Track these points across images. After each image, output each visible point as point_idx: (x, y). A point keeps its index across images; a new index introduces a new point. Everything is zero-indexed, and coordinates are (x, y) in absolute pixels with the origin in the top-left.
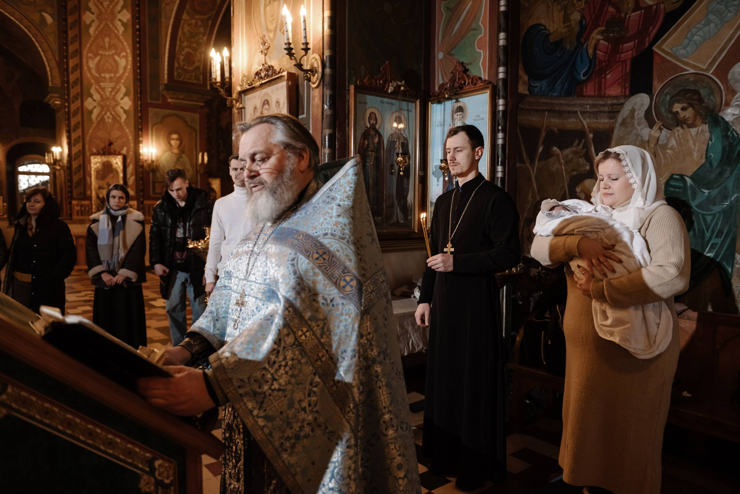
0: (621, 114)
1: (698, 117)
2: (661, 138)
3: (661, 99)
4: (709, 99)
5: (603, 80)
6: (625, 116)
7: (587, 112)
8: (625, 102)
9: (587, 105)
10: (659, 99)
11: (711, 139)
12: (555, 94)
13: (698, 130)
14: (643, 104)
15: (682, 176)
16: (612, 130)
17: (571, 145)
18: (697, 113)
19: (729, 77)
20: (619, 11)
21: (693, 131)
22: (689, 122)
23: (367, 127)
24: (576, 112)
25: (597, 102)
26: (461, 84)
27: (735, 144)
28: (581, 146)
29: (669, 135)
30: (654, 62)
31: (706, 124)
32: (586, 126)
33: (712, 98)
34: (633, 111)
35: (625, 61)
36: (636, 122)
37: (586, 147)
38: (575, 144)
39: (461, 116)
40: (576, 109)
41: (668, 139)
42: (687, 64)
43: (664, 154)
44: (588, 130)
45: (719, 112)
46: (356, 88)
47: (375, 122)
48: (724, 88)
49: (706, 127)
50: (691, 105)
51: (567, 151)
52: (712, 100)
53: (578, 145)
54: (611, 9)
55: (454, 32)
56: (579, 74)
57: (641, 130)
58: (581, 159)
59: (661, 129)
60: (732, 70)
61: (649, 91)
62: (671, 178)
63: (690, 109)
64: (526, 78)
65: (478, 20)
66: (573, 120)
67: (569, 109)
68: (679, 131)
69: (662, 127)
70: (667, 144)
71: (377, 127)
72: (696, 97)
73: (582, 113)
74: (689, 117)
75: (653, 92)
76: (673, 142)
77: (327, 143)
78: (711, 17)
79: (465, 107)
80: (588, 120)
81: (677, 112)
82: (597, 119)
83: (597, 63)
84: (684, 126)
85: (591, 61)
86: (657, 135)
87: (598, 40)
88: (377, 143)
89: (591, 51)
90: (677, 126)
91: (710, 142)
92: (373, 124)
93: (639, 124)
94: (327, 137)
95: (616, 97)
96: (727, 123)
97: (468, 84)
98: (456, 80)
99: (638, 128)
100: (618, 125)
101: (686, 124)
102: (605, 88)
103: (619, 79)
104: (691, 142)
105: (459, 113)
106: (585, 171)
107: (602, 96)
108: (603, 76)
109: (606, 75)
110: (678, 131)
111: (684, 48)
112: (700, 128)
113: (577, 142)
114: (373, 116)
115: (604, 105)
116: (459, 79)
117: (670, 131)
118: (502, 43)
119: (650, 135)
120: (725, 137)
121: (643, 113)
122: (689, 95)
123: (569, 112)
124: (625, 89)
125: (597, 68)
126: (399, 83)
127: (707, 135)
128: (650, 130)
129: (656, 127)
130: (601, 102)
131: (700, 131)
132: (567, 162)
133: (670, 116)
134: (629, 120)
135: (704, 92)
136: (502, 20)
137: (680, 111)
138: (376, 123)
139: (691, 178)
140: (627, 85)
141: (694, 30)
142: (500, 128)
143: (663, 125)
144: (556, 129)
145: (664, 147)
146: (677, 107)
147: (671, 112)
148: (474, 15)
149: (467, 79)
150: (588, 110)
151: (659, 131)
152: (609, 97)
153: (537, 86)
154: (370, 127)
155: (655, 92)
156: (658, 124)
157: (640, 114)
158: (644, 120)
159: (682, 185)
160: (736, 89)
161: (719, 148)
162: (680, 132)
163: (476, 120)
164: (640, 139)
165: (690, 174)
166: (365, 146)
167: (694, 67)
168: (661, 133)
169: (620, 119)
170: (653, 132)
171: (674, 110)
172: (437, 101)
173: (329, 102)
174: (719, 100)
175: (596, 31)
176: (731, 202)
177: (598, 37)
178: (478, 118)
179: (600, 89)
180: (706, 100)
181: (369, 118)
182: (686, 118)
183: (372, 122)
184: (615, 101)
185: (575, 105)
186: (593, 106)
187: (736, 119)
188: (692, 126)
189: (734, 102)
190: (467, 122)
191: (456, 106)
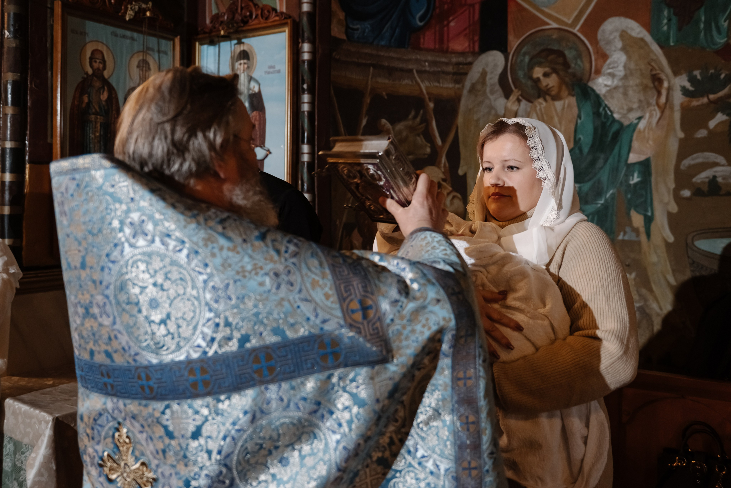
0: (469, 77)
1: (564, 87)
3: (519, 60)
4: (576, 64)
5: (446, 29)
6: (474, 81)
7: (425, 72)
8: (474, 61)
9: (425, 61)
10: (516, 60)
11: (579, 117)
12: (383, 43)
13: (564, 104)
14: (496, 65)
16: (458, 99)
17: (404, 117)
18: (562, 82)
19: (599, 37)
21: (558, 104)
22: (553, 93)
23: (87, 73)
24: (411, 71)
25: (438, 59)
26: (246, 17)
27: (608, 123)
28: (418, 120)
29: (529, 109)
30: (509, 10)
31: (573, 96)
32: (425, 91)
33: (579, 62)
34: (484, 74)
35: (472, 5)
36: (488, 90)
37: (425, 121)
38: (410, 117)
39: (246, 66)
40: (411, 67)
41: (529, 115)
42: (549, 16)
44: (427, 96)
45: (588, 80)
46: (64, 6)
47: (101, 66)
48: (593, 50)
49: (572, 100)
50: (555, 71)
51: (400, 126)
52: (579, 66)
53: (415, 117)
56: (414, 18)
57: (495, 100)
58: (418, 138)
59: (519, 101)
60: (602, 28)
61: (504, 49)
63: (554, 76)
64: (342, 15)
66: (407, 82)
67: (400, 65)
69: (520, 98)
71: (106, 74)
72: (561, 60)
73: (419, 72)
74: (553, 87)
75: (509, 50)
77: (9, 96)
79: (251, 51)
80: (427, 84)
81: (538, 79)
82: (439, 82)
83: (437, 4)
84: (548, 97)
85: (429, 1)
86: (514, 108)
88: (106, 101)
90: (539, 97)
91: (579, 121)
92: (98, 69)
93: (492, 92)
94: (9, 87)
95: (462, 54)
96: (598, 96)
97: (257, 16)
98: (237, 9)
99: (492, 97)
100: (465, 92)
101: (549, 95)
102: (448, 41)
103: (465, 29)
104: (556, 119)
105: (242, 61)
106: (424, 154)
107: (445, 51)
108: (445, 23)
109: (449, 22)
110: (540, 104)
112: (567, 102)
113: (413, 113)
114: (99, 56)
115: (447, 64)
116: (242, 8)
117: (530, 104)
119: (506, 108)
120: (597, 114)
121: (497, 77)
122: (552, 57)
123: (402, 70)
124: (474, 44)
125: (438, 11)
126: (144, 6)
127: (575, 111)
128: (505, 101)
129: (513, 98)
130: (443, 60)
131: (566, 106)
133: (530, 83)
134: (479, 87)
135: (569, 54)
137: (542, 78)
138: (104, 68)
140: (476, 38)
142: (305, 86)
143: (521, 95)
144: (384, 93)
146: (538, 72)
147: (531, 78)
149: (254, 10)
150: (427, 69)
151: (516, 103)
152: (454, 52)
153: (357, 29)
154: (93, 74)
155: (511, 50)
156: (516, 94)
157: (493, 78)
158: (498, 87)
160: (608, 52)
161: (589, 128)
162: (542, 106)
163: (269, 73)
164: (493, 112)
166: (84, 105)
167: (557, 20)
168: (519, 105)
169: (468, 84)
170: (509, 104)
171: (535, 76)
172: (208, 41)
173: (14, 26)
174: (587, 65)
176: (606, 200)
178: (271, 70)
179: (441, 41)
180: (573, 65)
181: (91, 59)
182: (549, 87)
183: (96, 65)
184: (461, 59)
185: (409, 60)
186: (433, 63)
187: (609, 91)
188: (556, 98)
189: (606, 70)
190: (255, 75)
191: (238, 50)
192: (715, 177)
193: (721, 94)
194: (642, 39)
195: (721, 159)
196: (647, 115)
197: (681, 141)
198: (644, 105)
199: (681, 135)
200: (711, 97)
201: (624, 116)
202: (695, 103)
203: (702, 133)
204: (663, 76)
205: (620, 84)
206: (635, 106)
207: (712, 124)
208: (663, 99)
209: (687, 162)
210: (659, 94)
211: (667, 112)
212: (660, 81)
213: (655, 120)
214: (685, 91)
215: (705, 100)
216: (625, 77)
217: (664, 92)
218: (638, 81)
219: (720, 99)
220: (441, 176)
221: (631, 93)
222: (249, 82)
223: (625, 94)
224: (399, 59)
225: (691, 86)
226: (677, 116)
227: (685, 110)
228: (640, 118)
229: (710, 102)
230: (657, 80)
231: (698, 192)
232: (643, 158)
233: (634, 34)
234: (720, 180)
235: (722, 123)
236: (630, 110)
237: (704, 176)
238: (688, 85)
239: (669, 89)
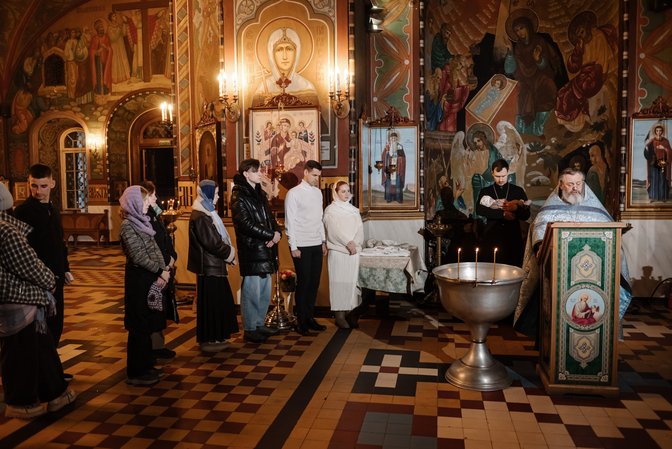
0: (454, 141)
2: (470, 155)
5: (447, 123)
6: (455, 143)
8: (455, 135)
9: (441, 136)
10: (468, 135)
11: (490, 157)
14: (462, 137)
15: (479, 175)
16: (450, 150)
18: (484, 144)
19: (497, 128)
20: (452, 86)
21: (483, 152)
28: (440, 158)
29: (473, 154)
30: (466, 116)
32: (441, 147)
34: (458, 140)
35: (454, 113)
36: (459, 146)
37: (442, 159)
38: (438, 157)
39: (395, 139)
40: (439, 138)
41: (472, 156)
42: (479, 118)
43: (471, 163)
44: (442, 149)
49: (488, 151)
50: (481, 139)
51: (436, 161)
54: (449, 85)
55: (386, 87)
56: (439, 119)
58: (440, 165)
59: (469, 150)
60: (498, 124)
61: (464, 131)
62: (474, 176)
63: (481, 141)
65: (405, 85)
66: (437, 144)
67: (436, 137)
68: (477, 152)
70: (472, 158)
72: (483, 135)
73: (440, 140)
74: (481, 145)
75: (466, 131)
76: (474, 158)
77: (353, 155)
78: (489, 97)
79: (399, 134)
80: (442, 144)
82: (445, 143)
83: (444, 113)
85: (442, 111)
86: (468, 153)
87: (445, 101)
89: (442, 106)
91: (490, 159)
93: (461, 147)
95: (451, 132)
96: (497, 150)
97: (401, 121)
98: (392, 117)
99: (461, 149)
100: (453, 147)
102: (448, 127)
103: (452, 123)
104: (482, 158)
105: (393, 137)
107: (446, 131)
108: (447, 120)
111: (478, 110)
112: (486, 151)
115: (447, 136)
117: (473, 152)
118: (422, 101)
119: (465, 153)
120: (496, 156)
122: (481, 134)
123: (436, 139)
124: (455, 128)
125: (445, 116)
128: (465, 150)
129: (467, 149)
130: (446, 135)
132: (436, 166)
133: (473, 144)
134: (457, 145)
135: (486, 133)
136: (422, 88)
137: (477, 142)
139: (482, 176)
140: (456, 126)
141: (482, 102)
142: (422, 148)
143: (470, 148)
145: (471, 160)
146: (476, 140)
147: (473, 142)
148: (401, 80)
149: (400, 118)
150: (442, 138)
152: (449, 132)
156: (468, 148)
157: (461, 142)
158: (462, 145)
159: (479, 179)
164: (461, 155)
165: (482, 174)
168: (470, 152)
169: (453, 144)
170: (466, 152)
171: (475, 141)
172: (375, 128)
173: (354, 129)
174: (493, 138)
175: (444, 96)
177: (445, 99)
178: (409, 142)
179: (446, 127)
182: (479, 145)
184: (451, 134)
185: (437, 135)
186: (444, 136)
187: (501, 148)
188: (482, 150)
189: (499, 140)
190: (400, 143)
191: (391, 133)
192: (539, 180)
193: (541, 151)
194: (512, 130)
195: (541, 174)
196: (514, 157)
197: (527, 167)
198: (513, 154)
199: (527, 165)
200: (537, 152)
201: (506, 157)
202: (532, 154)
203: (534, 165)
204: (520, 144)
205: (505, 145)
206: (510, 154)
207: (538, 162)
208: (520, 152)
209: (529, 174)
210: (519, 150)
211: (522, 156)
212: (519, 145)
213: (517, 159)
214: (528, 150)
215: (535, 153)
216: (507, 143)
217: (520, 149)
218: (511, 145)
219: (541, 153)
220: (446, 180)
221: (508, 149)
222: (397, 145)
223: (507, 149)
224: (435, 135)
225: (531, 147)
226: (525, 158)
227: (528, 156)
228: (512, 158)
229: (537, 154)
230: (518, 145)
231: (533, 185)
232: (513, 173)
233: (509, 128)
234: (540, 181)
235: (541, 161)
236: (508, 155)
237: (535, 179)
238: (529, 147)
239: (522, 148)
